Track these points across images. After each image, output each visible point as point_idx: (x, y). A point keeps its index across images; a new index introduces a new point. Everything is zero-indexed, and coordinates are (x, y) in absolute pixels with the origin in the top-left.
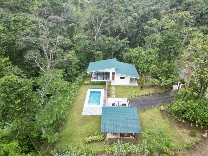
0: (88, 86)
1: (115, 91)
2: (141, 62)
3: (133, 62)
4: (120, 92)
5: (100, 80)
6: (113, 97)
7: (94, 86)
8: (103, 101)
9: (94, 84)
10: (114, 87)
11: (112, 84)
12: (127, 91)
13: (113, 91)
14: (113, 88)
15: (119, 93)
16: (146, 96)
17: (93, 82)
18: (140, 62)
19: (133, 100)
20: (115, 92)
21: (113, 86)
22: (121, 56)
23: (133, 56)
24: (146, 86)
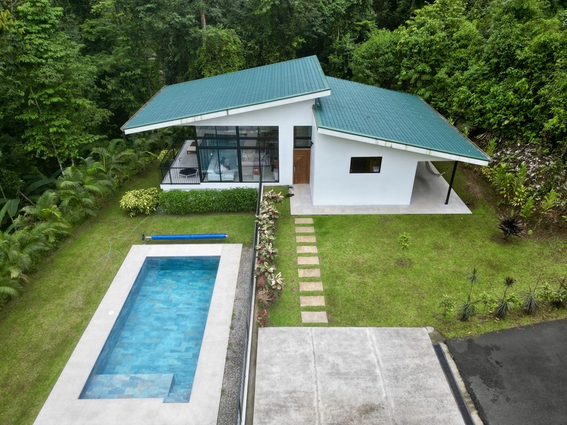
1: (321, 256)
2: (457, 73)
3: (410, 79)
4: (356, 268)
5: (219, 181)
6: (306, 317)
7: (179, 220)
9: (183, 207)
10: (311, 230)
11: (296, 206)
13: (302, 261)
14: (300, 239)
15: (353, 278)
17: (168, 196)
18: (450, 75)
20: (320, 267)
21: (302, 221)
22: (336, 60)
23: (411, 49)
24: (537, 215)
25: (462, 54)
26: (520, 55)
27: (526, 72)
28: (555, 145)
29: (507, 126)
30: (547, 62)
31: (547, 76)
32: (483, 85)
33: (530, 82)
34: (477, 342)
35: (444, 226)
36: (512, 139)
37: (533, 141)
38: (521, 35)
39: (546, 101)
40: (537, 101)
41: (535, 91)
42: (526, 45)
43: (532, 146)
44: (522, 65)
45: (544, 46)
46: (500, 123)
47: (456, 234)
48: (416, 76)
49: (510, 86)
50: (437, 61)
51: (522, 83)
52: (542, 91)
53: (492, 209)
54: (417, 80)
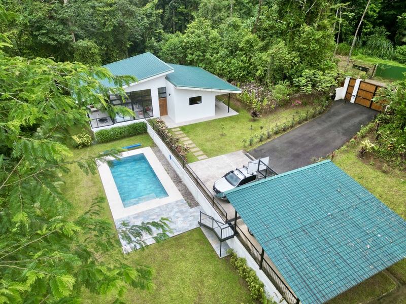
0: (89, 149)
1: (192, 140)
2: (215, 55)
3: (193, 60)
5: (124, 121)
6: (199, 158)
8: (171, 181)
9: (109, 138)
10: (181, 132)
11: (169, 125)
12: (225, 132)
15: (209, 143)
16: (284, 130)
17: (101, 133)
18: (212, 56)
19: (261, 150)
20: (195, 143)
21: (175, 130)
23: (191, 45)
24: (262, 109)
25: (215, 46)
26: (241, 45)
27: (243, 53)
28: (261, 82)
29: (242, 76)
30: (251, 48)
31: (252, 54)
32: (228, 60)
33: (246, 56)
34: (257, 149)
35: (231, 120)
36: (244, 82)
37: (252, 81)
38: (238, 36)
39: (254, 64)
40: (251, 65)
41: (249, 60)
42: (241, 41)
43: (253, 83)
44: (241, 50)
45: (248, 41)
46: (239, 76)
47: (236, 122)
48: (197, 58)
49: (239, 59)
50: (204, 50)
51: (243, 57)
52: (252, 61)
53: (245, 111)
54: (197, 59)
